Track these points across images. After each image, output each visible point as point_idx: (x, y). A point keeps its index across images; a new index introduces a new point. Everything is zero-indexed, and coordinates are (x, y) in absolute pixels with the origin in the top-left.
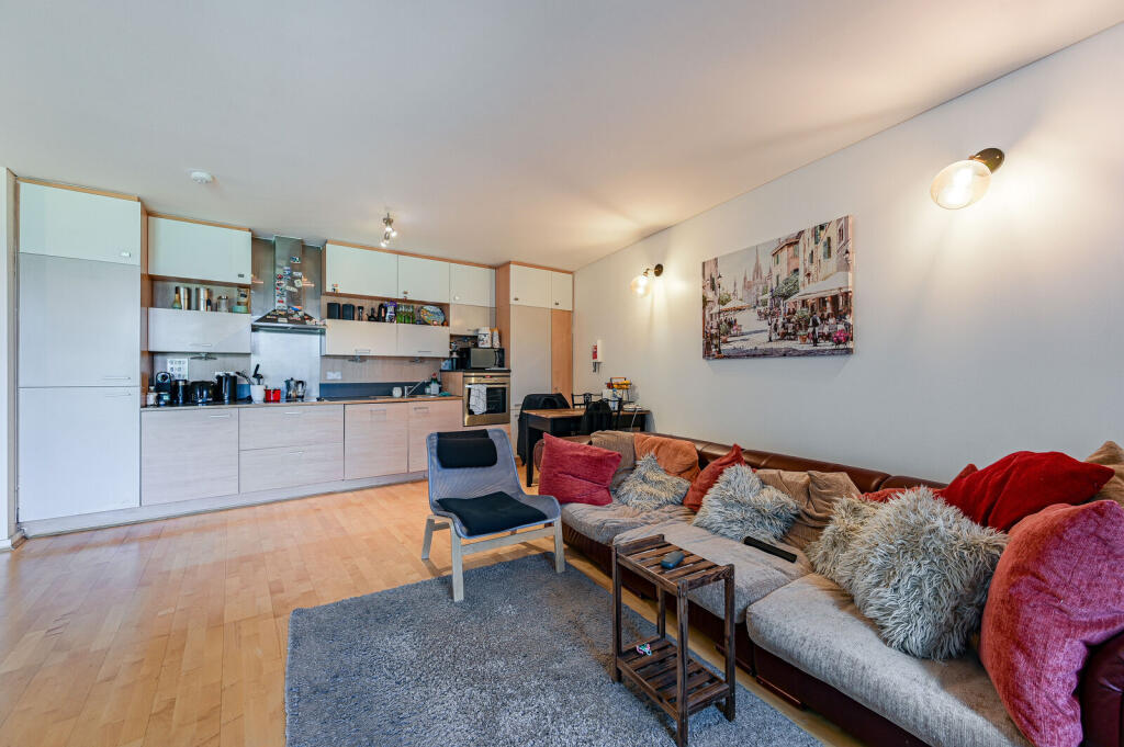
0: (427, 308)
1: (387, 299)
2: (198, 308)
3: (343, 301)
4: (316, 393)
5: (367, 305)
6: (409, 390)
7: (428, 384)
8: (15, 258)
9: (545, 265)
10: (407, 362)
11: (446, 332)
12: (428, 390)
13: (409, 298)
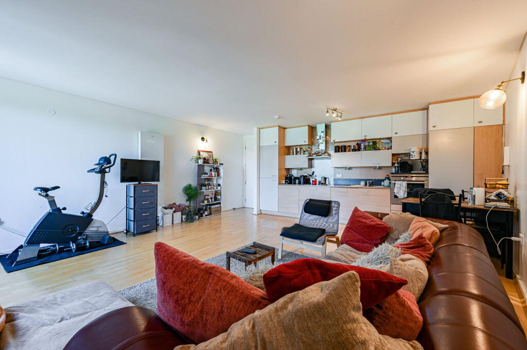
0: (382, 141)
1: (360, 140)
2: (293, 154)
3: (340, 145)
4: (332, 183)
5: (352, 144)
6: (369, 183)
7: (383, 180)
8: (259, 148)
9: (468, 96)
10: (372, 169)
11: (390, 152)
12: (382, 183)
13: (367, 138)
